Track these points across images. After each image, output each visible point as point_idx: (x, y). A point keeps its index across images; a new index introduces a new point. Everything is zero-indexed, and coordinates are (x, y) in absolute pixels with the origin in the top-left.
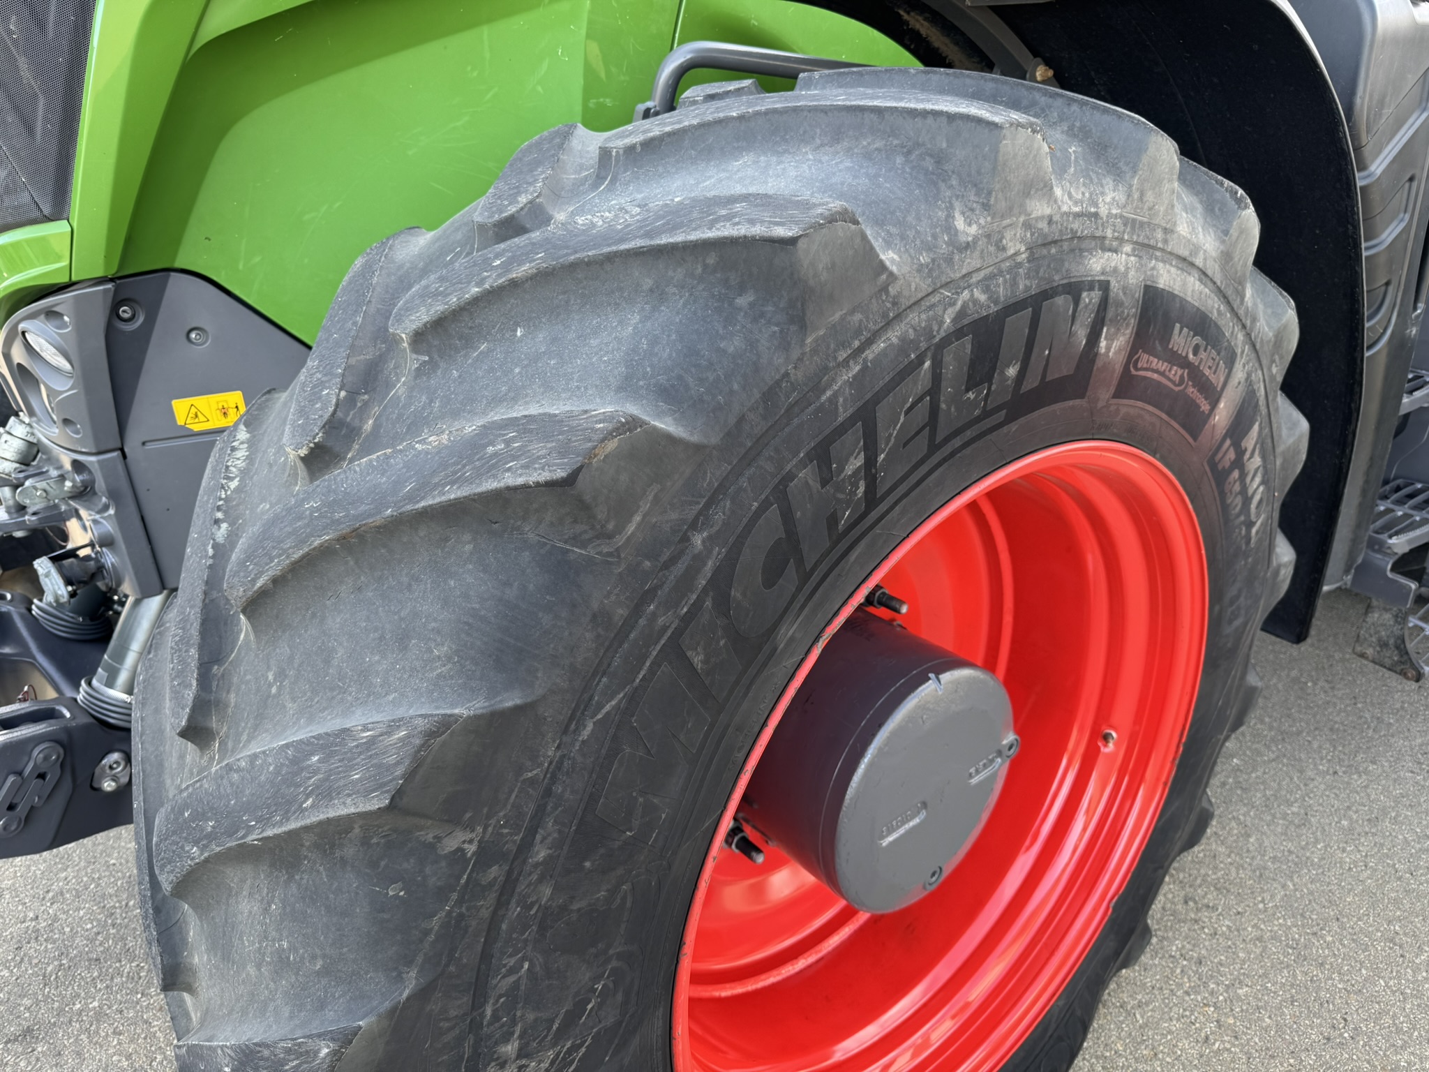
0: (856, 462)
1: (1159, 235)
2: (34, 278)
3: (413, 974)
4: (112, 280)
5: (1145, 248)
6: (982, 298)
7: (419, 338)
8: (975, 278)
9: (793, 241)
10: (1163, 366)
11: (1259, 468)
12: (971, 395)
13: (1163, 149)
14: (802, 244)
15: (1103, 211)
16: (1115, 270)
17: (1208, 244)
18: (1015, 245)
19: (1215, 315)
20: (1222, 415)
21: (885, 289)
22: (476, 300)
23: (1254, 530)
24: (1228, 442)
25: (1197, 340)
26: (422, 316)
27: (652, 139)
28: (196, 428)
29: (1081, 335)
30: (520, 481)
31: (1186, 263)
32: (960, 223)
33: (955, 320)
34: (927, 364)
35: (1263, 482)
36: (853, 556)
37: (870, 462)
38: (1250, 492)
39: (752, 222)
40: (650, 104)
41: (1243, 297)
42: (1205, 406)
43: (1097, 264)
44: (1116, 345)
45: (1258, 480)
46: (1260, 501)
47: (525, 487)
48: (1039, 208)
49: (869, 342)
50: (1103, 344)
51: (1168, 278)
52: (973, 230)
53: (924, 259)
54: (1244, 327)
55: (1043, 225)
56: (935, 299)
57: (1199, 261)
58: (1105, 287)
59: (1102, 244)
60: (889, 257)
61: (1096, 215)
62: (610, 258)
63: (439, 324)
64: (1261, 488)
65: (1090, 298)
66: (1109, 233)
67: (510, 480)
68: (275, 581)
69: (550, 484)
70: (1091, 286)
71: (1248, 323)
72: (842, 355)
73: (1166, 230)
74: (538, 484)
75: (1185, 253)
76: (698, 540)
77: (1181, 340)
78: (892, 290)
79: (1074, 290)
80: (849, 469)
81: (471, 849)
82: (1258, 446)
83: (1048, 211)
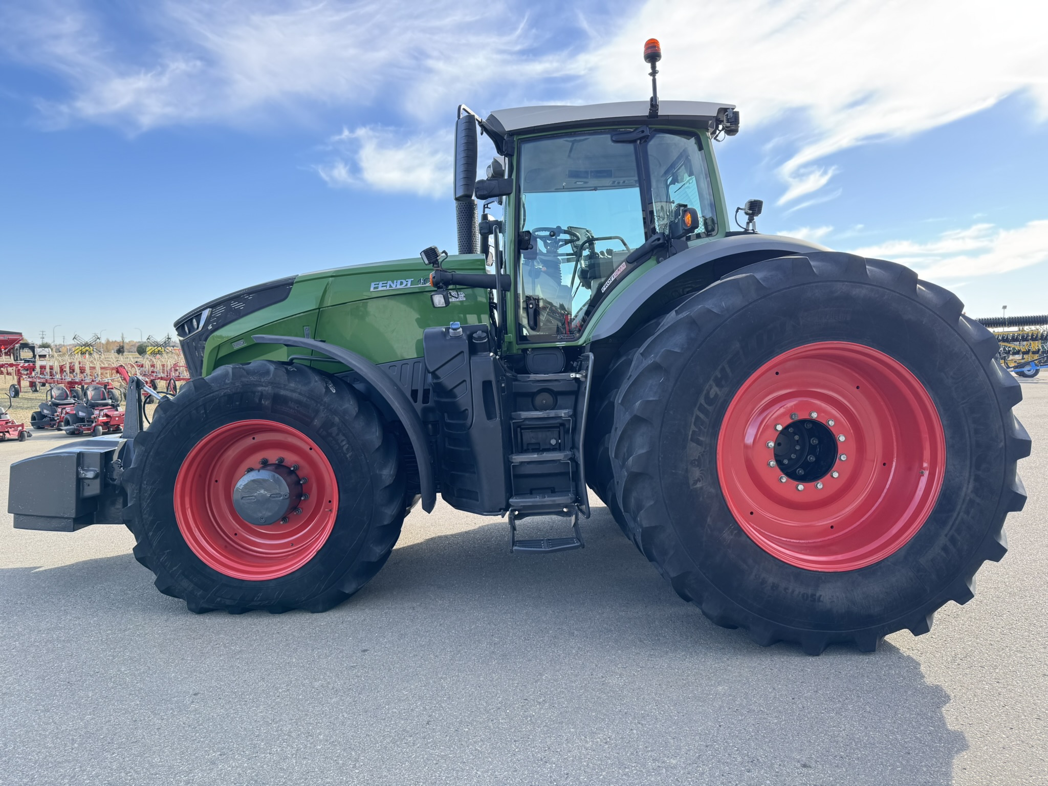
10: (287, 409)
15: (263, 380)
20: (317, 423)
23: (350, 457)
25: (298, 405)
42: (308, 420)
48: (244, 380)
50: (263, 402)
55: (246, 382)
56: (220, 391)
58: (262, 392)
59: (262, 385)
65: (258, 394)
70: (258, 392)
73: (285, 385)
79: (254, 392)
82: (340, 434)
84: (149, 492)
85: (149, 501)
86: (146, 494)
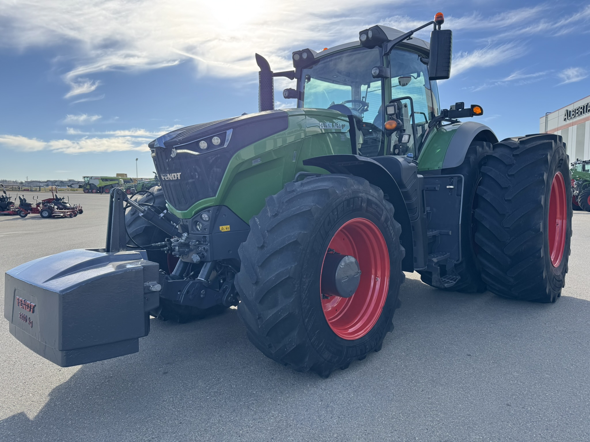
0: (336, 213)
1: (368, 192)
2: (210, 205)
3: (296, 263)
4: (217, 206)
5: (366, 193)
6: (347, 197)
7: (286, 202)
8: (346, 195)
9: (328, 189)
10: (372, 209)
11: (392, 229)
12: (348, 208)
13: (367, 182)
14: (329, 189)
15: (360, 189)
16: (363, 196)
17: (376, 194)
18: (350, 192)
19: (378, 203)
20: (383, 218)
21: (337, 195)
22: (294, 197)
23: (394, 240)
24: (385, 223)
25: (376, 206)
26: (287, 199)
27: (308, 182)
28: (222, 231)
29: (360, 203)
30: (305, 210)
31: (373, 196)
32: (344, 189)
33: (345, 199)
34: (342, 203)
35: (393, 232)
36: (336, 225)
37: (337, 213)
38: (391, 233)
39: (324, 187)
40: (294, 180)
41: (383, 203)
42: (380, 217)
43: (360, 195)
44: (364, 205)
45: (392, 231)
46: (394, 235)
47: (306, 211)
48: (352, 188)
49: (336, 200)
50: (363, 205)
51: (370, 197)
52: (345, 189)
53: (341, 192)
54: (384, 206)
55: (353, 190)
56: (342, 196)
57: (375, 196)
58: (362, 197)
59: (361, 192)
60: (337, 192)
61: (359, 189)
62: (309, 192)
63: (289, 200)
64: (393, 233)
65: (360, 199)
66: (361, 191)
67: (304, 210)
68: (275, 226)
69: (309, 210)
70: (360, 197)
71: (385, 206)
72: (334, 201)
73: (369, 192)
74: (307, 210)
75: (372, 195)
76: (321, 219)
77: (373, 206)
78: (338, 195)
79: (358, 197)
80: (335, 214)
81: (302, 248)
82: (391, 225)
83: (353, 188)
84: (307, 285)
85: (306, 292)
86: (305, 286)
